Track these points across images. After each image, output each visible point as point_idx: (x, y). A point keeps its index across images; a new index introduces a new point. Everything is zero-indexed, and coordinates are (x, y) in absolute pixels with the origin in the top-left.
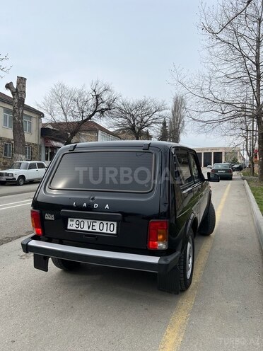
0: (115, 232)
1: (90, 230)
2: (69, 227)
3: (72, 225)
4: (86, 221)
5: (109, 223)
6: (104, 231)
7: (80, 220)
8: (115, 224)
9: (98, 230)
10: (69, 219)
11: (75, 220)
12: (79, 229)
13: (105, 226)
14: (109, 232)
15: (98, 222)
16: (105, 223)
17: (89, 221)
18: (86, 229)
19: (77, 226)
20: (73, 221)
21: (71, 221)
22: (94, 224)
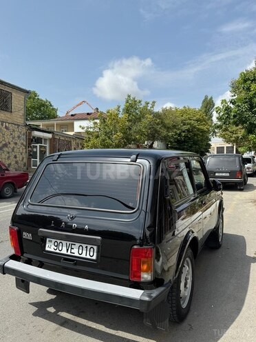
0: (94, 258)
1: (69, 253)
2: (47, 249)
4: (64, 242)
5: (89, 246)
6: (83, 255)
7: (59, 241)
8: (95, 248)
9: (77, 254)
11: (53, 241)
12: (57, 251)
13: (85, 249)
14: (88, 257)
15: (78, 245)
16: (84, 246)
17: (68, 243)
18: (64, 251)
19: (56, 248)
20: (51, 241)
21: (49, 241)
22: (73, 246)
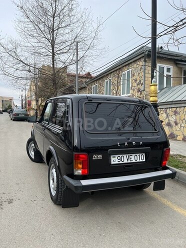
0: (144, 160)
1: (129, 161)
2: (112, 163)
3: (115, 160)
4: (125, 156)
5: (140, 154)
6: (138, 161)
7: (121, 156)
8: (144, 154)
9: (134, 161)
10: (112, 156)
11: (117, 156)
12: (121, 162)
13: (138, 157)
14: (141, 161)
15: (134, 155)
16: (138, 155)
17: (128, 155)
18: (126, 161)
19: (119, 161)
20: (115, 157)
21: (113, 157)
22: (131, 157)
